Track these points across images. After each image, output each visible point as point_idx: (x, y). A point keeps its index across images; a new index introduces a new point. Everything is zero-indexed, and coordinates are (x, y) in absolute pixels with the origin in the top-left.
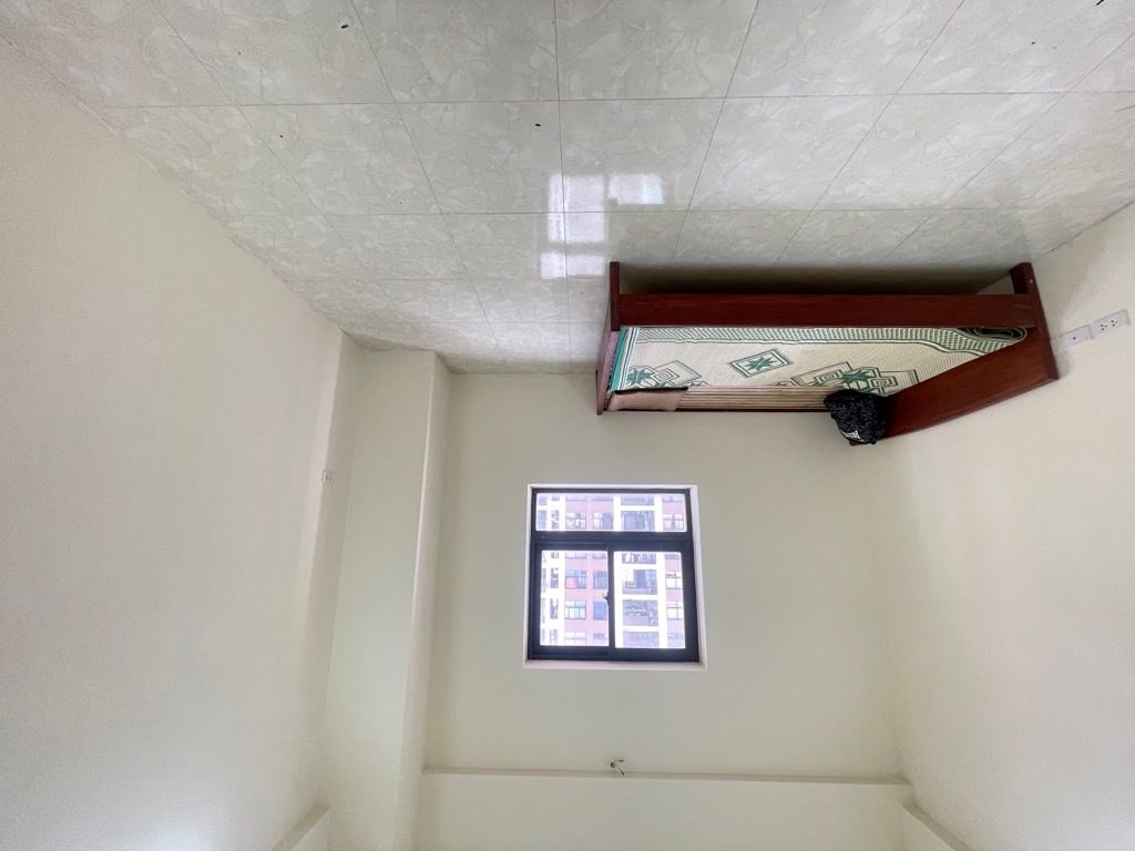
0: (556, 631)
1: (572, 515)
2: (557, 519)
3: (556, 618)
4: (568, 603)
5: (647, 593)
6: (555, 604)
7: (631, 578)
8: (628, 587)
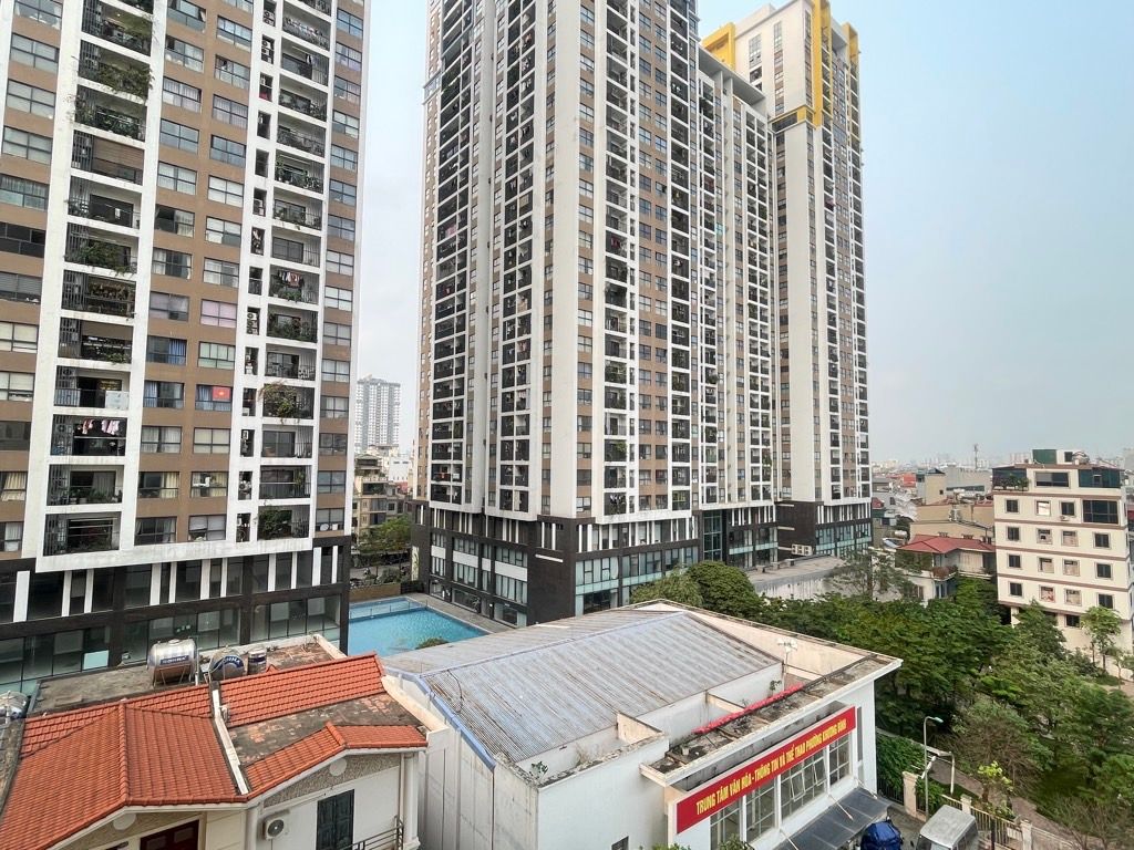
0: (250, 331)
1: (214, 493)
2: (241, 486)
3: (248, 349)
4: (227, 366)
5: (78, 369)
6: (250, 368)
7: (110, 395)
8: (120, 382)
